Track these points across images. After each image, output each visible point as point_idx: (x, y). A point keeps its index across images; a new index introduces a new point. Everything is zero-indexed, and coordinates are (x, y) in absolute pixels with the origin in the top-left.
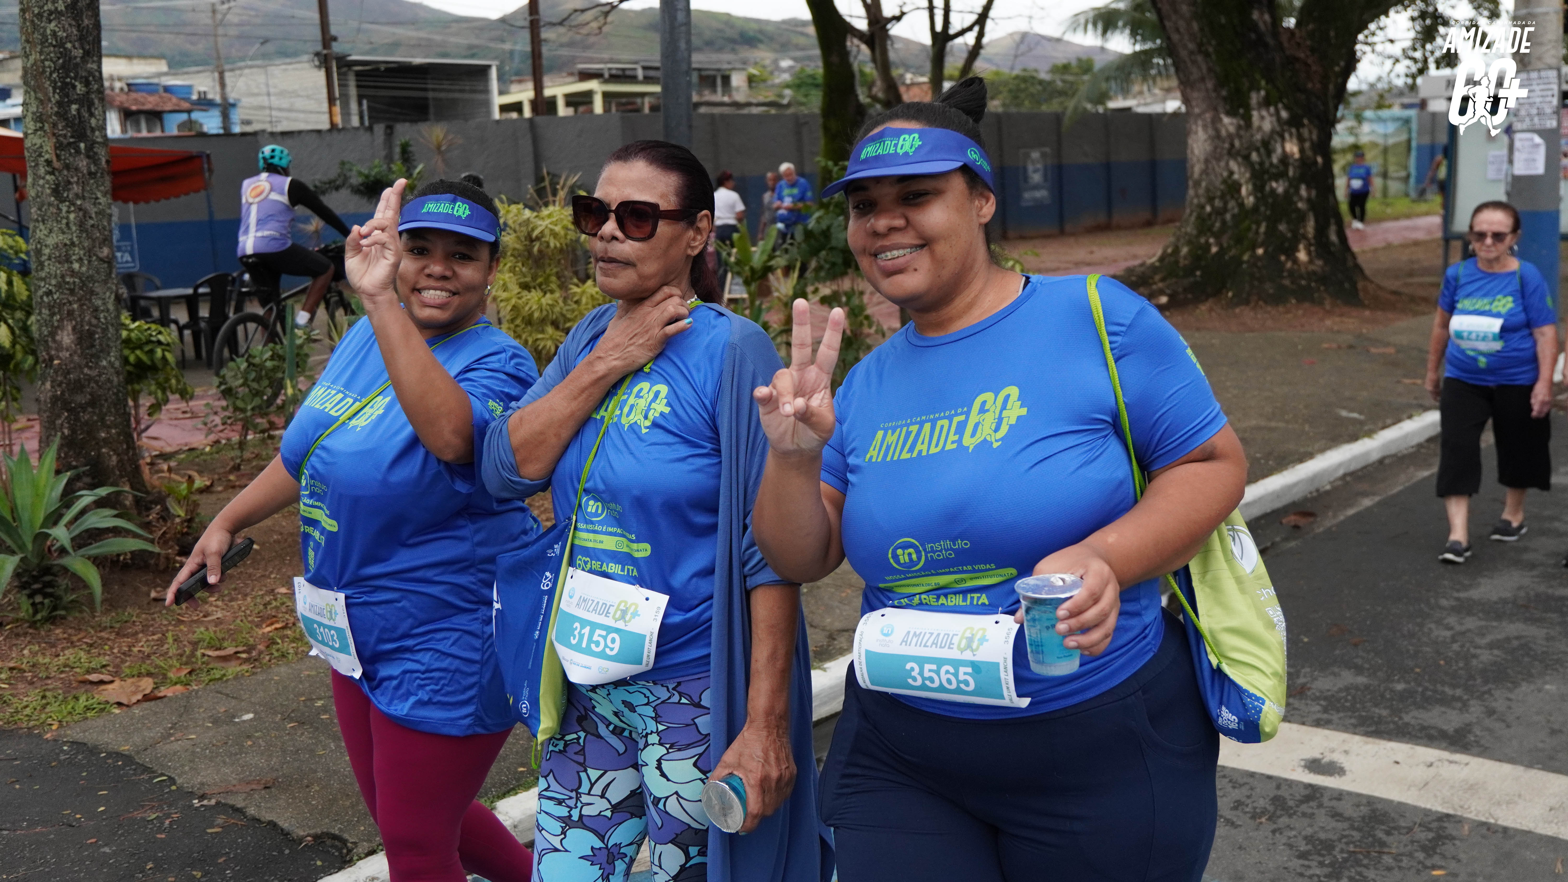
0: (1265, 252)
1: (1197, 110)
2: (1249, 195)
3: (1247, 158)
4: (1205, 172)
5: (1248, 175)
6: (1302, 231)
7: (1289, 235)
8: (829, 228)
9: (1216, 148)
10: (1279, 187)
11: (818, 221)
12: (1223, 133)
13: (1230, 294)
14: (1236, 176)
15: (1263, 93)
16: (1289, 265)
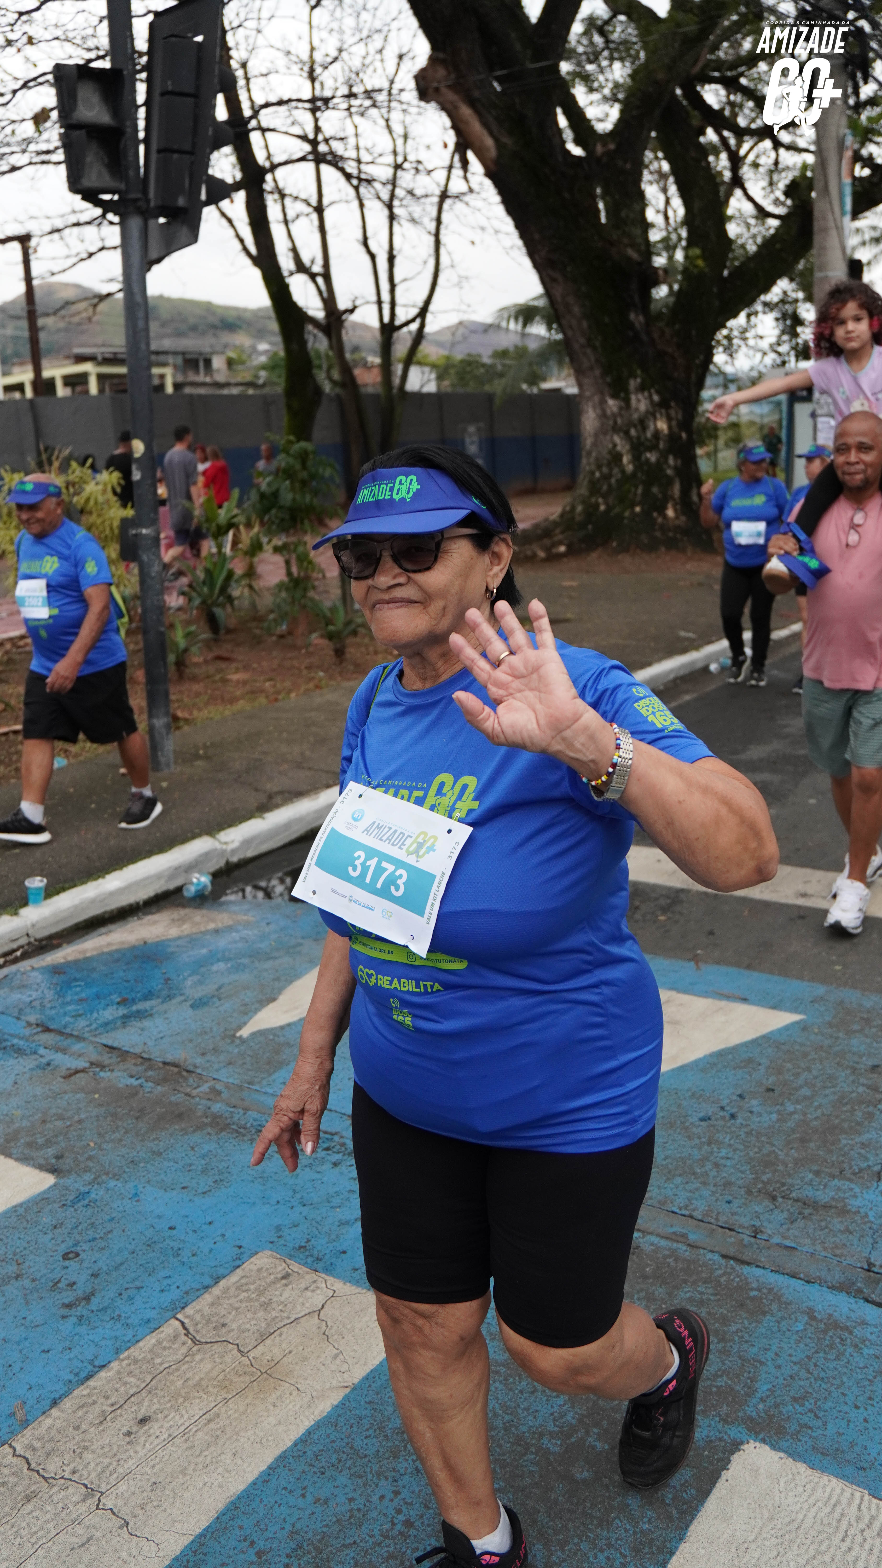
0: (642, 510)
1: (588, 394)
2: (629, 463)
3: (627, 433)
4: (595, 444)
5: (627, 447)
6: (669, 493)
7: (660, 496)
8: (278, 490)
9: (603, 425)
10: (652, 457)
11: (269, 484)
12: (609, 412)
13: (614, 544)
14: (619, 448)
15: (639, 380)
16: (660, 520)
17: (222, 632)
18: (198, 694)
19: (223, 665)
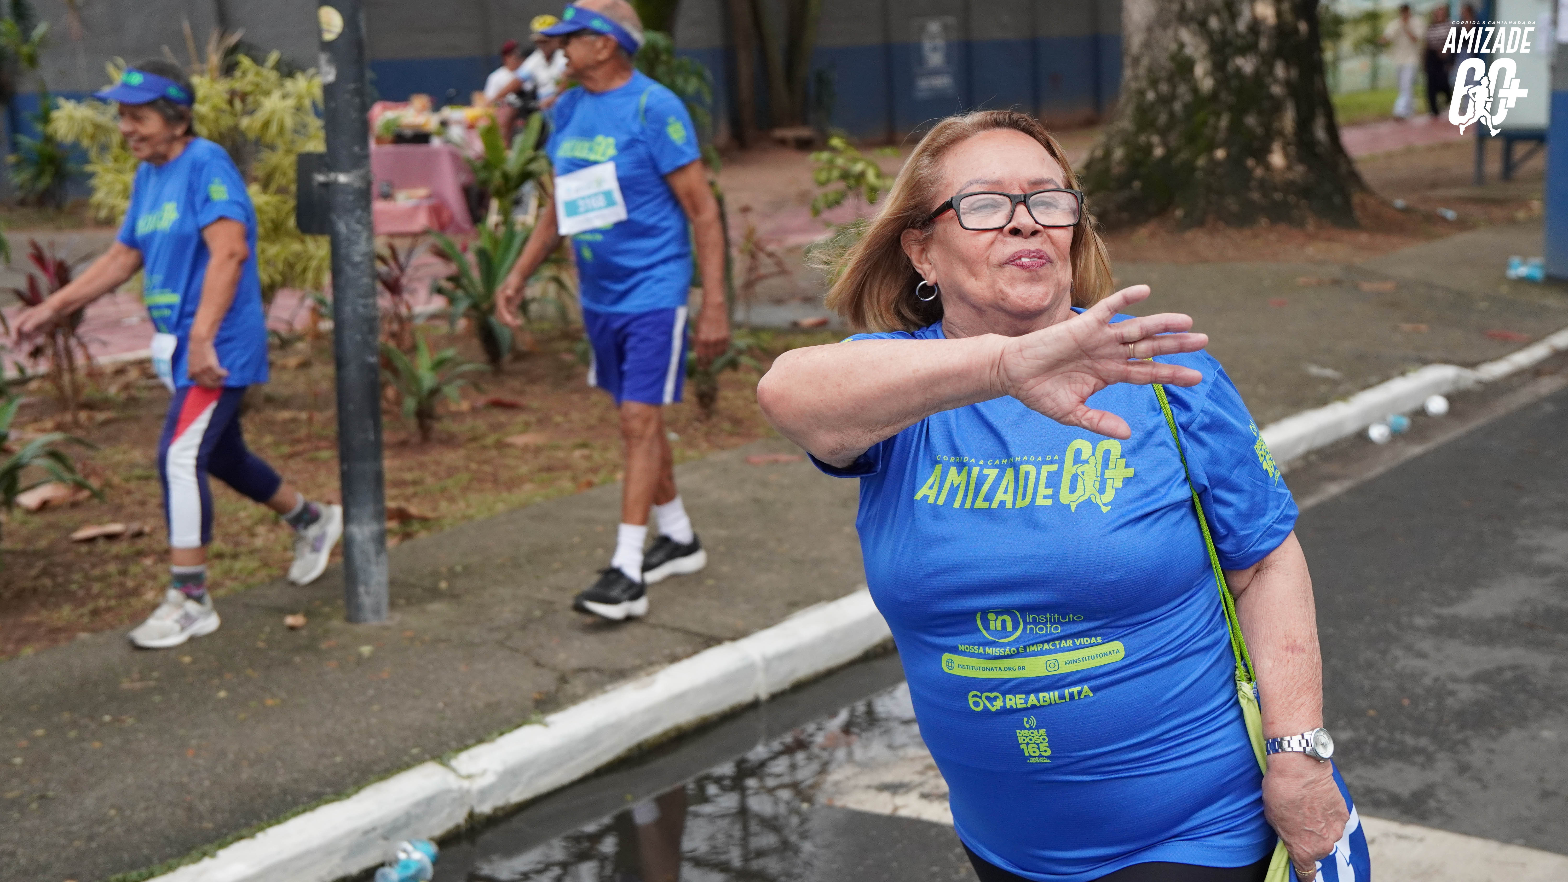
0: (1227, 155)
2: (1205, 75)
3: (1203, 24)
4: (1147, 45)
5: (1204, 49)
7: (1259, 131)
9: (1162, 11)
10: (1247, 65)
14: (1188, 51)
16: (1259, 172)
17: (507, 358)
18: (452, 471)
19: (501, 416)
